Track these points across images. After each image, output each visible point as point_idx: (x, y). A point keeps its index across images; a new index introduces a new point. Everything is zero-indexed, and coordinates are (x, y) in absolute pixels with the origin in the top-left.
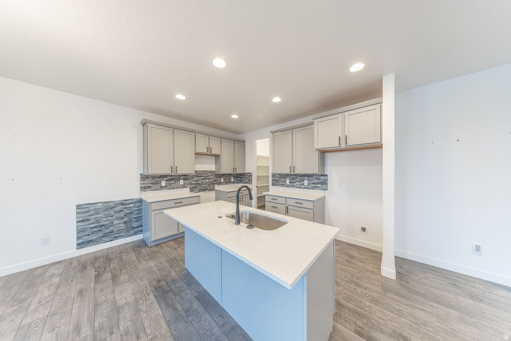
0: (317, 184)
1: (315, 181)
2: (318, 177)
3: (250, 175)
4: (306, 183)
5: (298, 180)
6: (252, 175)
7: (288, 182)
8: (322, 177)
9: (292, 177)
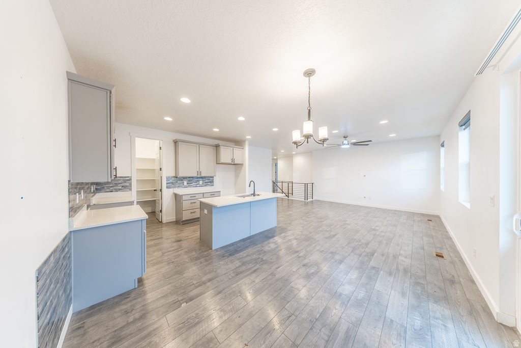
0: (208, 182)
1: (207, 181)
2: (209, 178)
3: (128, 180)
4: (201, 182)
5: (194, 181)
6: (130, 180)
7: (185, 183)
8: (211, 178)
9: (189, 179)
